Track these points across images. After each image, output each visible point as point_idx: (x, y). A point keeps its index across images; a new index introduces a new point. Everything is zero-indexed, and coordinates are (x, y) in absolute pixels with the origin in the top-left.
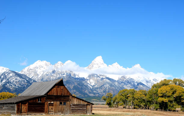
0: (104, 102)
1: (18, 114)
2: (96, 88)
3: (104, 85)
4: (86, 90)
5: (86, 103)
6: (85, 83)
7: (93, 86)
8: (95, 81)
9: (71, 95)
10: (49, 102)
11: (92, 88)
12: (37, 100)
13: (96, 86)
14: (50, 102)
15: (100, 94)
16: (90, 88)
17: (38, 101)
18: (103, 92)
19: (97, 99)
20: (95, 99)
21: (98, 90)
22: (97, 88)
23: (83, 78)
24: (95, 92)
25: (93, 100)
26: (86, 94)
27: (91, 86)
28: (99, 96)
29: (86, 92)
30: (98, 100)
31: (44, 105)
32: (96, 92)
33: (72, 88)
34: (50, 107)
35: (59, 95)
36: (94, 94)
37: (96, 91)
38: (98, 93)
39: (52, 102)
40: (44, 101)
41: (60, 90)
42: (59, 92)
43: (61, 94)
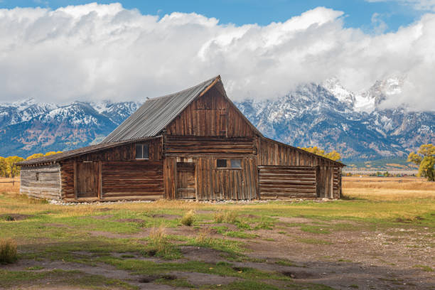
1: (70, 199)
2: (396, 136)
3: (416, 129)
4: (373, 143)
5: (315, 163)
6: (368, 125)
8: (393, 121)
10: (178, 160)
11: (386, 137)
12: (135, 153)
13: (396, 133)
14: (182, 158)
15: (406, 151)
16: (383, 136)
17: (138, 155)
18: (415, 146)
19: (401, 164)
20: (396, 163)
21: (402, 141)
22: (400, 136)
23: (364, 113)
24: (394, 146)
25: (391, 165)
26: (373, 152)
27: (384, 131)
28: (404, 155)
30: (402, 166)
31: (161, 168)
32: (398, 146)
33: (336, 139)
35: (213, 134)
36: (393, 150)
37: (396, 143)
39: (190, 160)
40: (159, 157)
41: (216, 117)
42: (212, 126)
43: (220, 132)
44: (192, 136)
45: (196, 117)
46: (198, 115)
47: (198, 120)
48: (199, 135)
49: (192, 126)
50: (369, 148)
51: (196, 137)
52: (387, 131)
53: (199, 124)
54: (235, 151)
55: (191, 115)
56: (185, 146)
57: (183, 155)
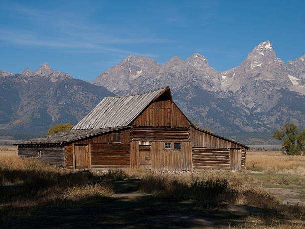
0: (277, 144)
2: (258, 114)
4: (237, 120)
5: (229, 146)
6: (234, 103)
7: (253, 109)
9: (193, 126)
10: (140, 143)
11: (249, 114)
13: (259, 110)
14: (142, 142)
15: (267, 127)
16: (246, 113)
17: (114, 140)
18: (275, 123)
19: (262, 139)
20: (258, 137)
21: (265, 118)
22: (261, 114)
24: (256, 122)
26: (237, 127)
27: (248, 108)
28: (265, 130)
29: (235, 123)
30: (263, 141)
31: (129, 149)
32: (261, 123)
33: (203, 115)
34: (144, 154)
35: (163, 125)
36: (255, 126)
37: (259, 120)
38: (264, 126)
39: (147, 143)
40: (128, 141)
41: (165, 113)
42: (163, 120)
43: (168, 124)
44: (149, 127)
45: (152, 114)
46: (154, 112)
47: (153, 116)
48: (154, 126)
49: (149, 120)
50: (233, 124)
51: (152, 127)
52: (251, 108)
53: (154, 119)
54: (177, 137)
55: (149, 112)
56: (144, 133)
57: (143, 140)
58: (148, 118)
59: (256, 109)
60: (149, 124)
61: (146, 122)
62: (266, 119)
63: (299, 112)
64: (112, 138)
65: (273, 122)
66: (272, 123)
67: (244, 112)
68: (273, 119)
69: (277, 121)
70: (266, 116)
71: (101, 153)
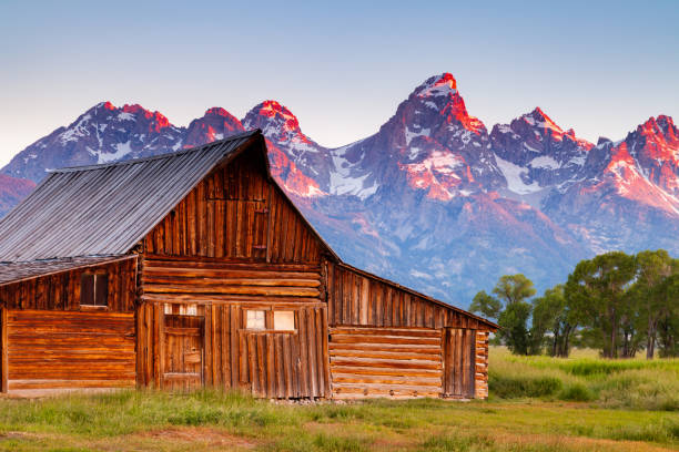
2: (423, 253)
7: (409, 241)
9: (331, 259)
10: (168, 310)
11: (399, 254)
13: (423, 245)
14: (175, 306)
16: (392, 251)
18: (463, 276)
21: (437, 264)
22: (429, 253)
27: (396, 240)
31: (131, 327)
32: (427, 276)
34: (179, 345)
37: (421, 268)
38: (437, 283)
39: (192, 311)
40: (128, 301)
41: (246, 218)
42: (239, 237)
43: (254, 250)
45: (206, 216)
46: (211, 212)
48: (211, 254)
49: (198, 236)
52: (403, 239)
53: (211, 232)
54: (283, 292)
55: (197, 211)
56: (182, 280)
57: (178, 299)
58: (193, 230)
59: (417, 241)
60: (198, 249)
61: (188, 242)
62: (441, 266)
63: (521, 250)
64: (78, 292)
65: (458, 273)
66: (456, 276)
67: (388, 249)
68: (458, 266)
69: (468, 273)
70: (439, 260)
71: (41, 341)
